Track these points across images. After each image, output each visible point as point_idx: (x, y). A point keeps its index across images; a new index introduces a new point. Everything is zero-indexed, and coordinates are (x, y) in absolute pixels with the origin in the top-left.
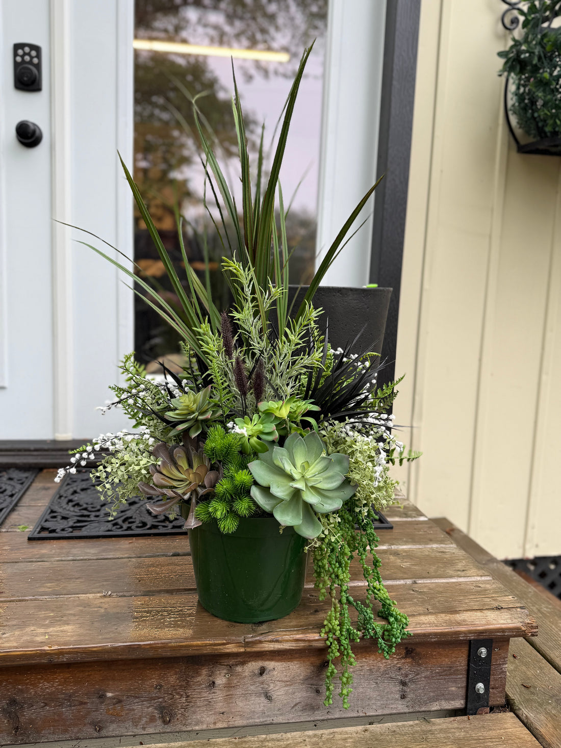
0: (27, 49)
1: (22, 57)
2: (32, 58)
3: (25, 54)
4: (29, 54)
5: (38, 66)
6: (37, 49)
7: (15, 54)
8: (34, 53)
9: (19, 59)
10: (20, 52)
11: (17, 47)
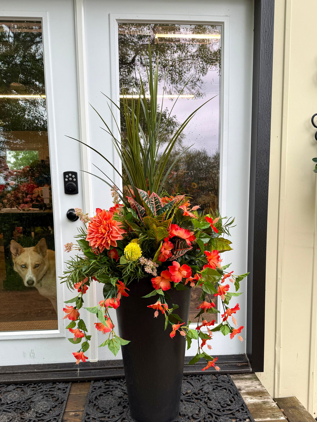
0: (70, 175)
1: (68, 178)
2: (73, 178)
3: (69, 177)
4: (71, 177)
5: (76, 182)
6: (75, 174)
7: (65, 178)
8: (73, 176)
9: (66, 180)
10: (67, 176)
11: (65, 174)
